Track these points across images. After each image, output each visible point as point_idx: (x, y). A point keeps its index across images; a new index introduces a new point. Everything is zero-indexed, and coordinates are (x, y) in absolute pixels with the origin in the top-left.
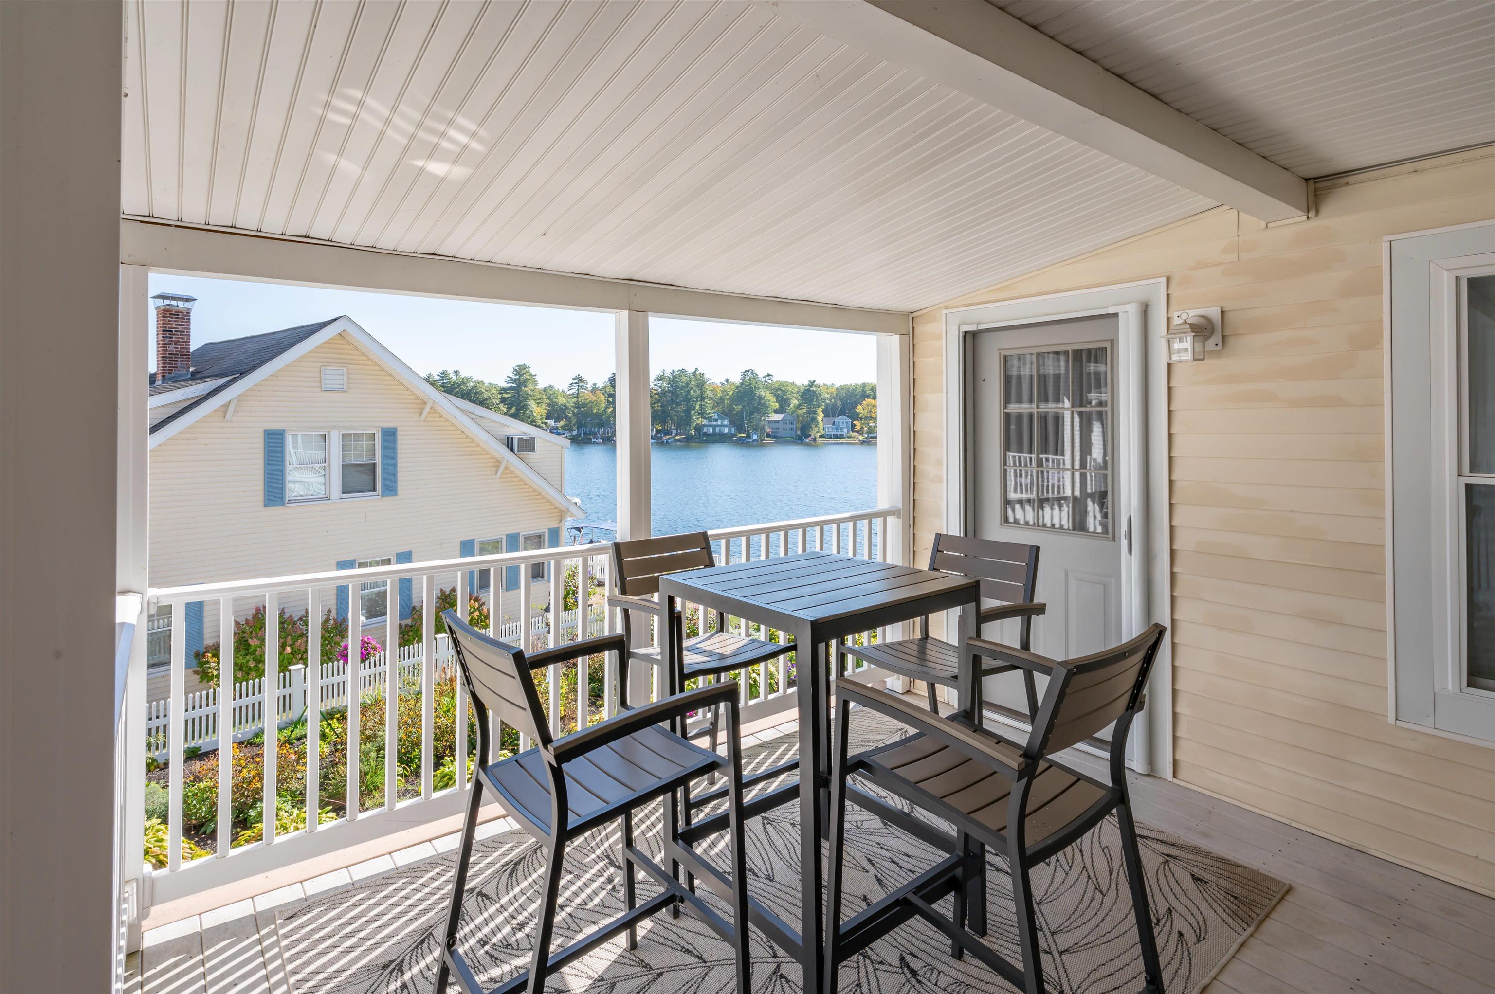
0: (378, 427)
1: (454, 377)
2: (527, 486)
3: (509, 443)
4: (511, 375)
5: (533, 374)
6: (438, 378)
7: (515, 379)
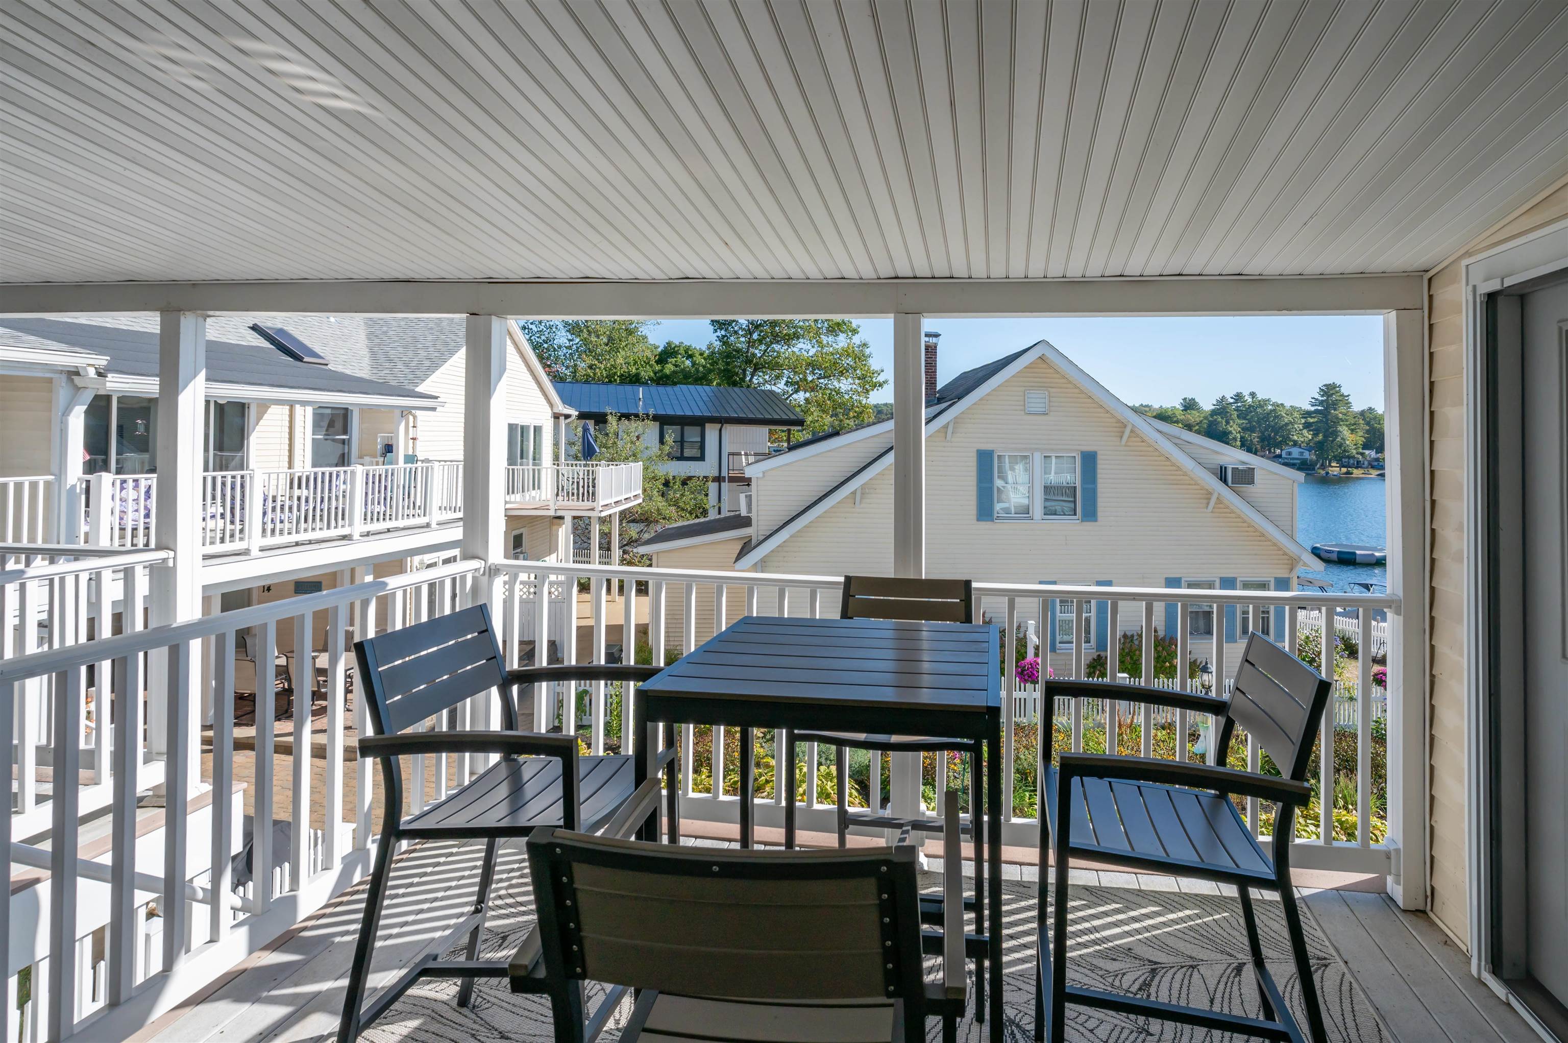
0: (1077, 450)
1: (1250, 400)
2: (1245, 525)
3: (1222, 474)
4: (1317, 396)
5: (1346, 394)
6: (1232, 401)
7: (1322, 400)
